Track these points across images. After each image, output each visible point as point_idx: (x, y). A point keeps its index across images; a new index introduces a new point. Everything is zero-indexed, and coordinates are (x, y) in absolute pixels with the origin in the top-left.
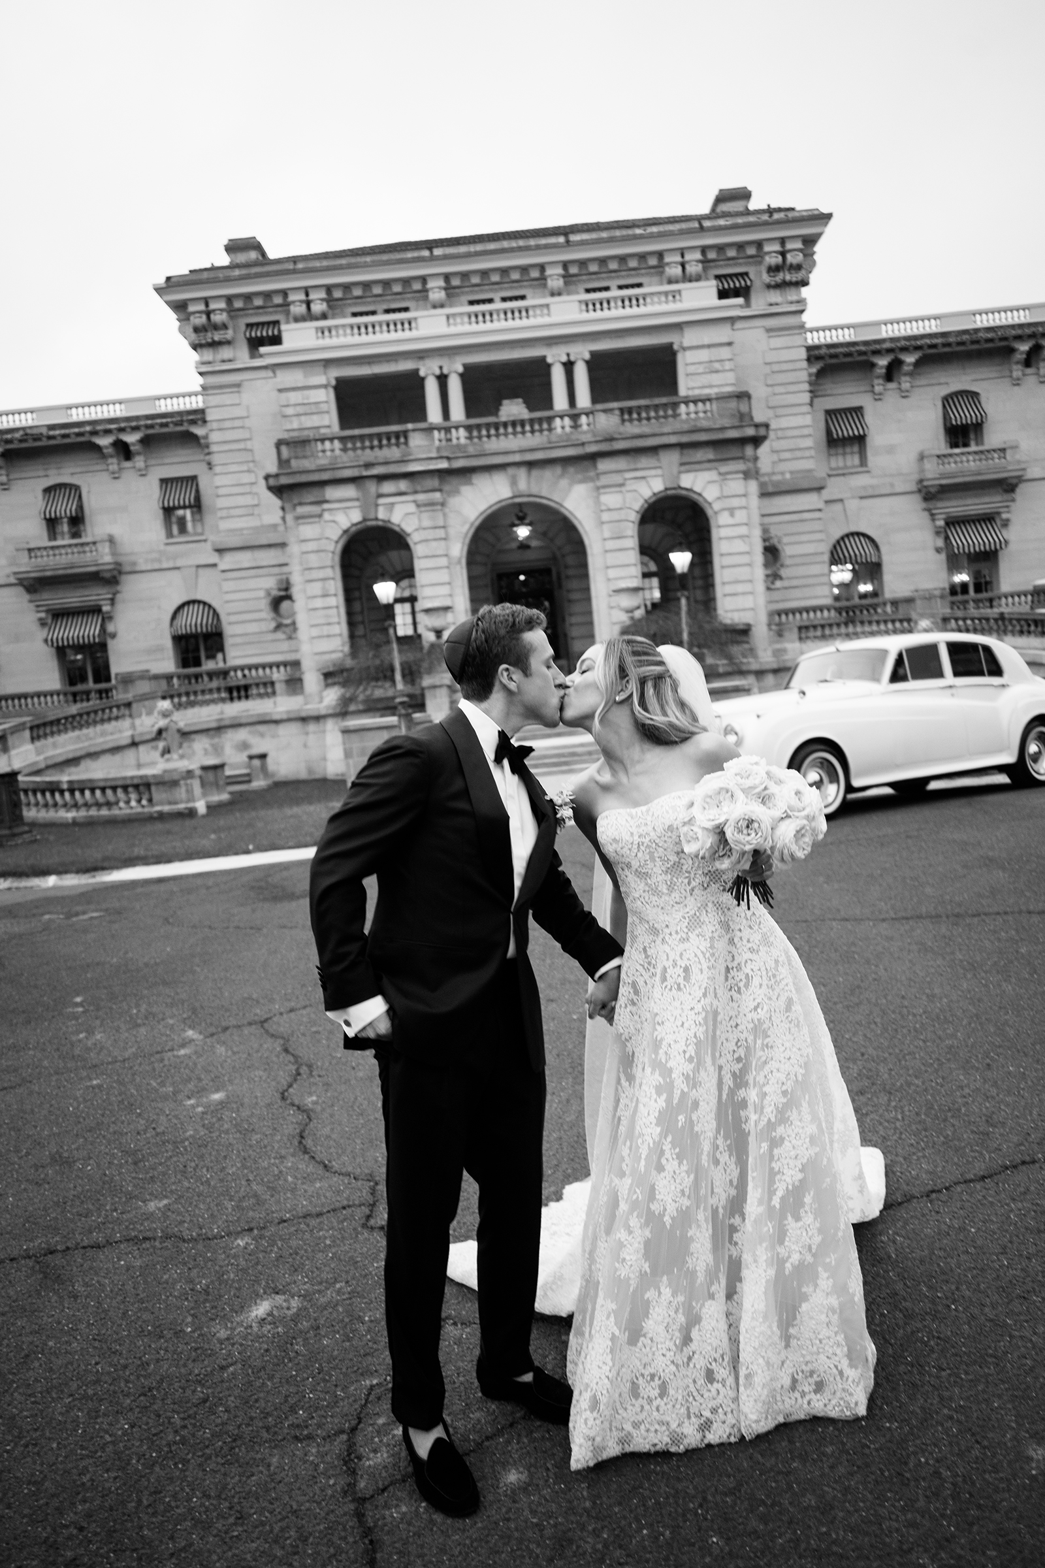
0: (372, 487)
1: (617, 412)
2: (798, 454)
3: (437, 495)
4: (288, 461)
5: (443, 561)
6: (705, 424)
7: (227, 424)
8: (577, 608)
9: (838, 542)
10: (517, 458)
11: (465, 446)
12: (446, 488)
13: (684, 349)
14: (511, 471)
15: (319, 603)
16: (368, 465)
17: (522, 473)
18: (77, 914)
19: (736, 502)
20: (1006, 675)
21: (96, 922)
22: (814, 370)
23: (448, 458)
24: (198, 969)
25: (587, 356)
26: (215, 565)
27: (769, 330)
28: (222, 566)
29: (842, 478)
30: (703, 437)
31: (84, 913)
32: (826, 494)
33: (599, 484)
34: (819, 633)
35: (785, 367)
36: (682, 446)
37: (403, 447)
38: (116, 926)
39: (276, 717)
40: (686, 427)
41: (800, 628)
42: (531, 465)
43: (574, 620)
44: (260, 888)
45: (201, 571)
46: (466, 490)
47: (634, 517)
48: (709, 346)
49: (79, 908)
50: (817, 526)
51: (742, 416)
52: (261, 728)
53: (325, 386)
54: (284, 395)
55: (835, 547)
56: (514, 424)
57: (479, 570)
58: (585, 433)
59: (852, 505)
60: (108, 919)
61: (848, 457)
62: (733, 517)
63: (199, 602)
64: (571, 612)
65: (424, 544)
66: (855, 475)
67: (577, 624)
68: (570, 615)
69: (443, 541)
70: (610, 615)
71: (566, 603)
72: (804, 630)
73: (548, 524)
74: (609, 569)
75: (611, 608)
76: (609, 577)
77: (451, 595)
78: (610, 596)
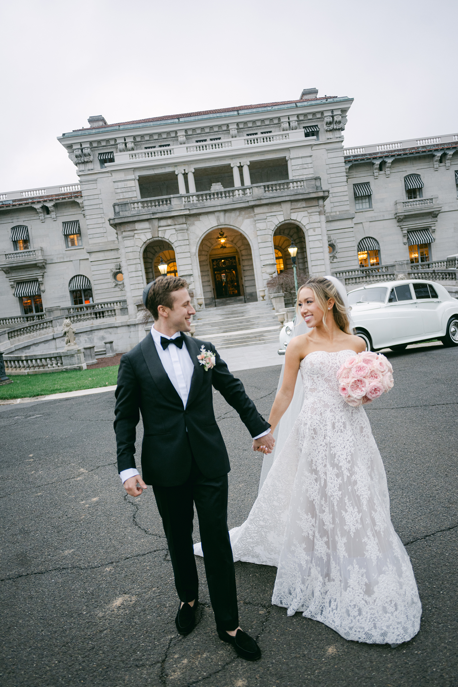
0: (156, 223)
1: (263, 187)
2: (342, 203)
3: (185, 225)
4: (119, 213)
5: (188, 255)
6: (301, 191)
7: (92, 197)
8: (247, 273)
9: (361, 241)
10: (219, 208)
11: (196, 204)
12: (188, 222)
13: (291, 159)
14: (217, 214)
15: (134, 274)
16: (153, 214)
17: (222, 214)
18: (30, 416)
19: (316, 225)
20: (439, 297)
21: (38, 419)
22: (348, 167)
23: (189, 209)
24: (85, 440)
25: (249, 164)
26: (88, 259)
27: (327, 150)
28: (90, 260)
29: (361, 213)
30: (301, 197)
31: (33, 415)
32: (355, 221)
33: (255, 219)
34: (354, 281)
35: (335, 166)
36: (291, 201)
37: (169, 205)
38: (47, 421)
39: (117, 325)
40: (293, 193)
41: (346, 279)
42: (225, 211)
43: (246, 279)
44: (111, 402)
45: (81, 262)
46: (197, 223)
47: (272, 233)
48: (302, 157)
49: (31, 413)
50: (351, 234)
51: (317, 187)
52: (110, 330)
53: (134, 180)
54: (116, 184)
55: (359, 243)
56: (217, 194)
57: (204, 258)
58: (249, 197)
59: (366, 225)
60: (44, 417)
61: (364, 204)
62: (315, 231)
63: (81, 275)
64: (245, 275)
65: (179, 247)
66: (367, 212)
67: (248, 280)
68: (245, 276)
69: (188, 246)
70: (262, 276)
71: (242, 271)
72: (347, 280)
73: (233, 237)
74: (261, 256)
75: (263, 273)
76: (261, 260)
77: (192, 269)
78: (262, 268)
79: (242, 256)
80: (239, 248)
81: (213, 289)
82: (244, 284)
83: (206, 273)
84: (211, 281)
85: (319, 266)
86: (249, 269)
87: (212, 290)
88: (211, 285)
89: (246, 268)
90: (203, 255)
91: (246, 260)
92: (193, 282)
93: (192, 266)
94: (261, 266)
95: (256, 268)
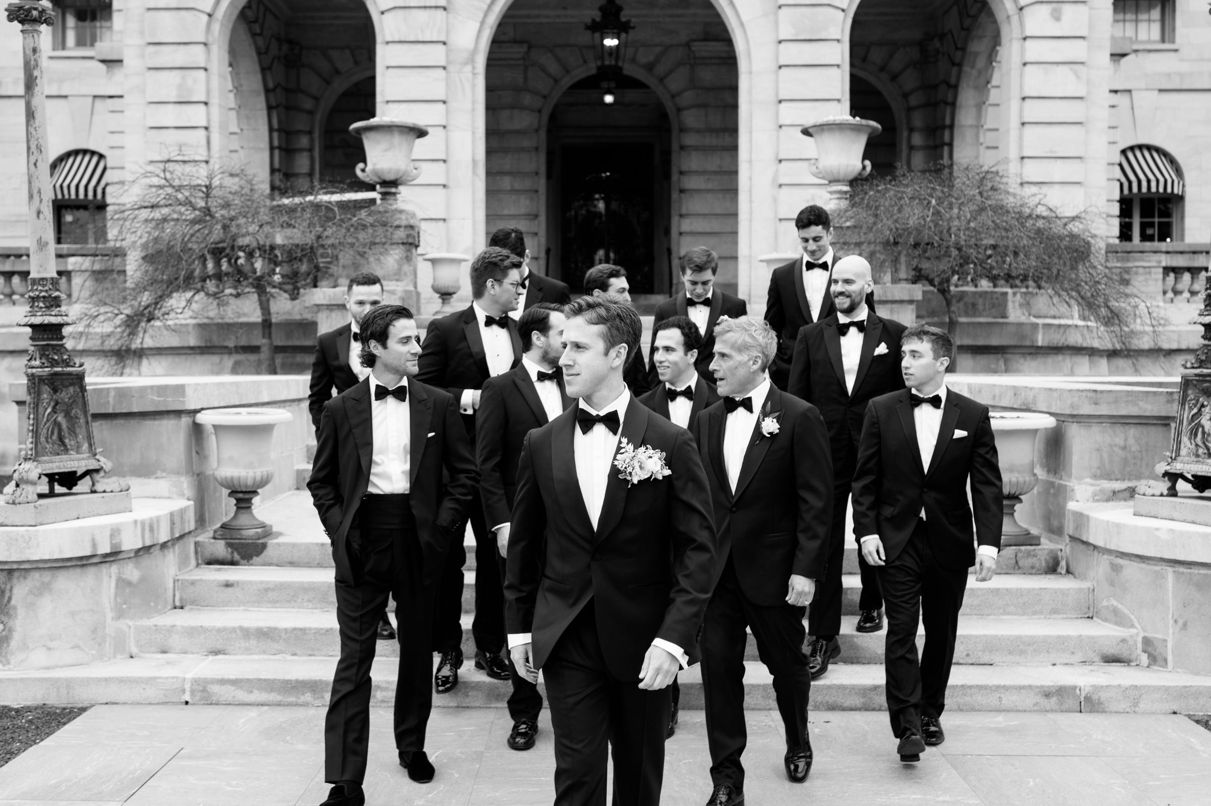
5: (437, 55)
8: (692, 204)
15: (170, 116)
43: (687, 225)
45: (98, 103)
57: (523, 120)
61: (1143, 27)
62: (1058, 19)
63: (93, 153)
64: (684, 211)
65: (400, 13)
66: (1152, 55)
67: (692, 233)
68: (681, 216)
69: (440, 12)
70: (775, 200)
71: (675, 195)
72: (1172, 275)
73: (657, 50)
74: (783, 105)
75: (780, 186)
76: (781, 122)
77: (445, 127)
78: (780, 161)
79: (682, 130)
80: (673, 97)
81: (548, 252)
82: (674, 248)
83: (527, 184)
84: (543, 218)
85: (1057, 187)
86: (703, 186)
87: (543, 255)
88: (542, 232)
89: (691, 183)
90: (523, 108)
91: (697, 148)
92: (444, 186)
93: (447, 112)
94: (777, 154)
95: (750, 161)
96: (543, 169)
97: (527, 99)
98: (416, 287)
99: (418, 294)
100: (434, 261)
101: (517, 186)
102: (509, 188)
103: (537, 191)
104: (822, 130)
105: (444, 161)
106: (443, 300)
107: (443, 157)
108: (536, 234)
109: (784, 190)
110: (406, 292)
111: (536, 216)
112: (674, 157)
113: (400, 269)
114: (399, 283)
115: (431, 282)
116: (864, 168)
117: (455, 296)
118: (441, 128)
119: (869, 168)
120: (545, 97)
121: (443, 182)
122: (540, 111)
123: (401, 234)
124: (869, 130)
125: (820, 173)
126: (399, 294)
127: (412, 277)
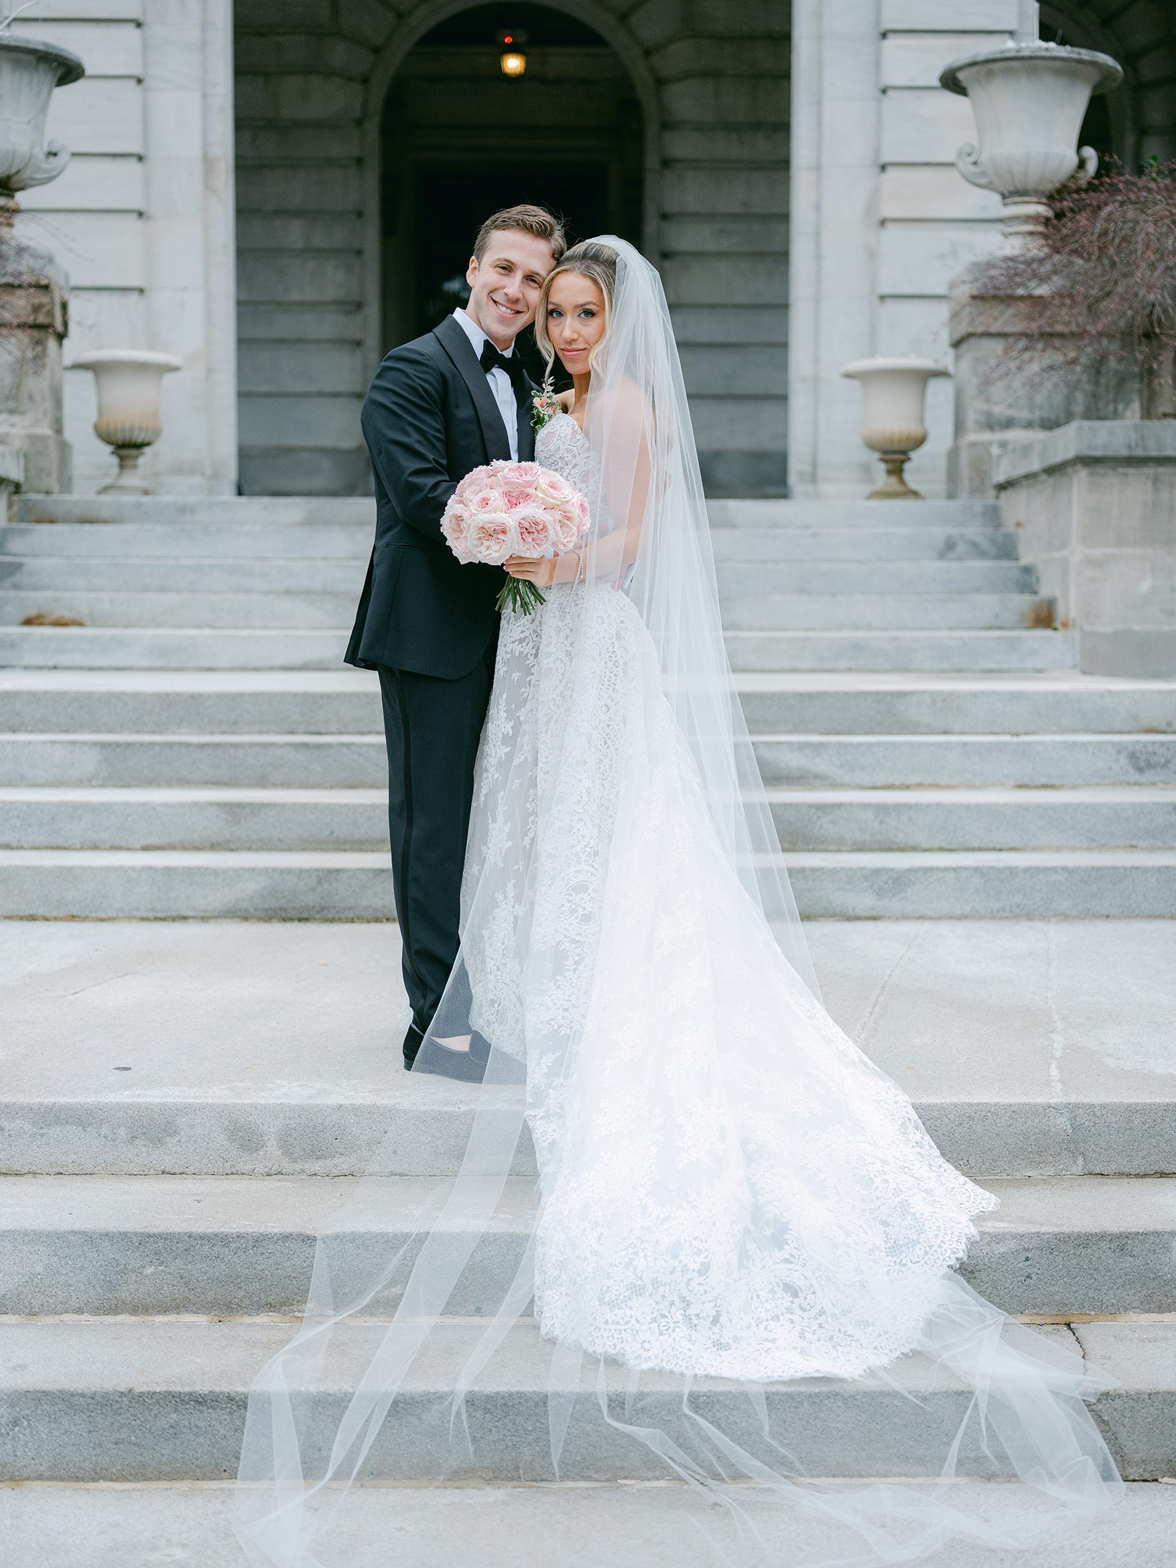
8: (687, 284)
57: (329, 99)
70: (872, 254)
74: (891, 42)
75: (883, 222)
76: (887, 81)
77: (140, 81)
78: (883, 168)
79: (667, 125)
80: (648, 53)
83: (340, 236)
84: (373, 310)
86: (709, 245)
88: (373, 340)
89: (684, 238)
90: (331, 73)
91: (696, 164)
92: (140, 214)
93: (145, 47)
94: (877, 151)
95: (818, 168)
96: (373, 206)
97: (339, 54)
98: (59, 430)
99: (64, 448)
100: (96, 368)
101: (318, 241)
102: (300, 245)
103: (359, 252)
104: (990, 74)
105: (140, 158)
106: (122, 458)
107: (137, 148)
108: (358, 344)
109: (892, 230)
110: (33, 438)
111: (359, 306)
112: (650, 181)
113: (18, 386)
114: (15, 419)
115: (93, 418)
116: (1082, 164)
117: (147, 450)
118: (133, 83)
119: (1092, 166)
120: (377, 51)
121: (137, 206)
122: (365, 80)
123: (20, 305)
124: (1096, 77)
125: (983, 173)
126: (17, 444)
127: (48, 405)
